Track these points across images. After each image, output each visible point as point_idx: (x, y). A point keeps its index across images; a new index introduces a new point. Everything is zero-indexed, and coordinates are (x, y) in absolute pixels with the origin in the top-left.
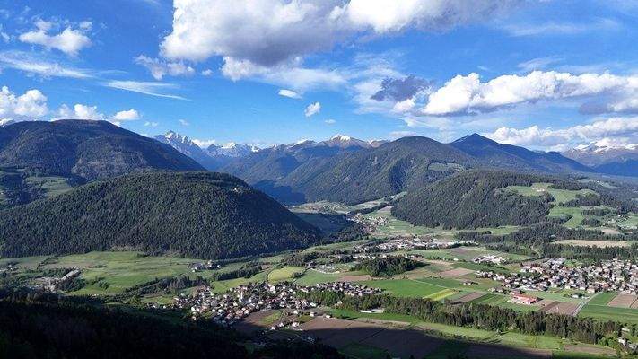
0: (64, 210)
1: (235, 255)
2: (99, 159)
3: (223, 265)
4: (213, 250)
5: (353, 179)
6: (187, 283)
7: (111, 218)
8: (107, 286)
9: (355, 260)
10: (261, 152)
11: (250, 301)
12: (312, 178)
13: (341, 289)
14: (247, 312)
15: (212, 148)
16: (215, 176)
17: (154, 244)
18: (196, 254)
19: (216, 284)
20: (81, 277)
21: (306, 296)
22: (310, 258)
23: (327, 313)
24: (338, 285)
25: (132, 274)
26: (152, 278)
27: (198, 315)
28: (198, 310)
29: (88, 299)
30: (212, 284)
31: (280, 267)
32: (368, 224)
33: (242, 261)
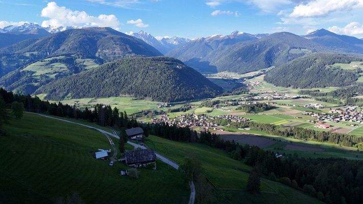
0: (96, 76)
1: (178, 100)
3: (173, 105)
4: (167, 98)
6: (156, 113)
7: (118, 81)
9: (239, 104)
10: (191, 42)
11: (186, 122)
13: (230, 119)
16: (167, 59)
17: (140, 94)
18: (159, 100)
19: (170, 114)
21: (212, 121)
22: (215, 103)
23: (222, 129)
25: (131, 108)
26: (140, 110)
30: (168, 114)
31: (200, 107)
32: (249, 85)
33: (182, 104)
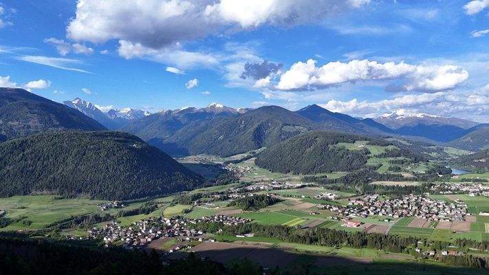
1: (135, 196)
2: (17, 120)
3: (127, 204)
4: (118, 193)
5: (226, 137)
6: (98, 219)
7: (30, 169)
8: (30, 223)
9: (230, 198)
10: (152, 116)
11: (151, 231)
12: (194, 136)
13: (221, 220)
14: (149, 240)
15: (112, 112)
16: (117, 135)
17: (68, 189)
18: (104, 196)
19: (122, 219)
20: (7, 216)
21: (194, 227)
22: (195, 198)
23: (212, 239)
24: (219, 217)
25: (50, 213)
26: (68, 215)
27: (110, 243)
28: (109, 239)
29: (14, 234)
30: (119, 219)
31: (172, 205)
32: (238, 172)
33: (142, 201)
